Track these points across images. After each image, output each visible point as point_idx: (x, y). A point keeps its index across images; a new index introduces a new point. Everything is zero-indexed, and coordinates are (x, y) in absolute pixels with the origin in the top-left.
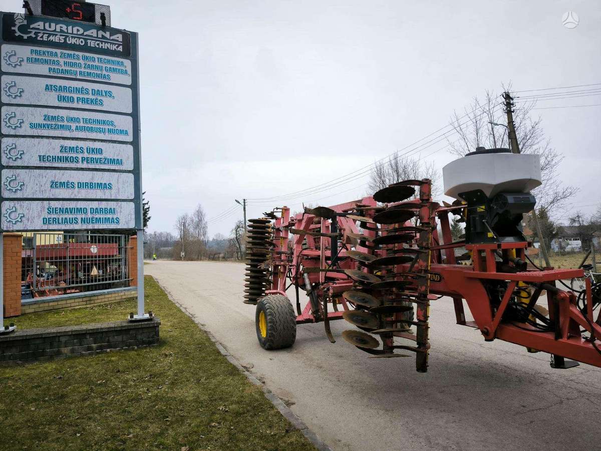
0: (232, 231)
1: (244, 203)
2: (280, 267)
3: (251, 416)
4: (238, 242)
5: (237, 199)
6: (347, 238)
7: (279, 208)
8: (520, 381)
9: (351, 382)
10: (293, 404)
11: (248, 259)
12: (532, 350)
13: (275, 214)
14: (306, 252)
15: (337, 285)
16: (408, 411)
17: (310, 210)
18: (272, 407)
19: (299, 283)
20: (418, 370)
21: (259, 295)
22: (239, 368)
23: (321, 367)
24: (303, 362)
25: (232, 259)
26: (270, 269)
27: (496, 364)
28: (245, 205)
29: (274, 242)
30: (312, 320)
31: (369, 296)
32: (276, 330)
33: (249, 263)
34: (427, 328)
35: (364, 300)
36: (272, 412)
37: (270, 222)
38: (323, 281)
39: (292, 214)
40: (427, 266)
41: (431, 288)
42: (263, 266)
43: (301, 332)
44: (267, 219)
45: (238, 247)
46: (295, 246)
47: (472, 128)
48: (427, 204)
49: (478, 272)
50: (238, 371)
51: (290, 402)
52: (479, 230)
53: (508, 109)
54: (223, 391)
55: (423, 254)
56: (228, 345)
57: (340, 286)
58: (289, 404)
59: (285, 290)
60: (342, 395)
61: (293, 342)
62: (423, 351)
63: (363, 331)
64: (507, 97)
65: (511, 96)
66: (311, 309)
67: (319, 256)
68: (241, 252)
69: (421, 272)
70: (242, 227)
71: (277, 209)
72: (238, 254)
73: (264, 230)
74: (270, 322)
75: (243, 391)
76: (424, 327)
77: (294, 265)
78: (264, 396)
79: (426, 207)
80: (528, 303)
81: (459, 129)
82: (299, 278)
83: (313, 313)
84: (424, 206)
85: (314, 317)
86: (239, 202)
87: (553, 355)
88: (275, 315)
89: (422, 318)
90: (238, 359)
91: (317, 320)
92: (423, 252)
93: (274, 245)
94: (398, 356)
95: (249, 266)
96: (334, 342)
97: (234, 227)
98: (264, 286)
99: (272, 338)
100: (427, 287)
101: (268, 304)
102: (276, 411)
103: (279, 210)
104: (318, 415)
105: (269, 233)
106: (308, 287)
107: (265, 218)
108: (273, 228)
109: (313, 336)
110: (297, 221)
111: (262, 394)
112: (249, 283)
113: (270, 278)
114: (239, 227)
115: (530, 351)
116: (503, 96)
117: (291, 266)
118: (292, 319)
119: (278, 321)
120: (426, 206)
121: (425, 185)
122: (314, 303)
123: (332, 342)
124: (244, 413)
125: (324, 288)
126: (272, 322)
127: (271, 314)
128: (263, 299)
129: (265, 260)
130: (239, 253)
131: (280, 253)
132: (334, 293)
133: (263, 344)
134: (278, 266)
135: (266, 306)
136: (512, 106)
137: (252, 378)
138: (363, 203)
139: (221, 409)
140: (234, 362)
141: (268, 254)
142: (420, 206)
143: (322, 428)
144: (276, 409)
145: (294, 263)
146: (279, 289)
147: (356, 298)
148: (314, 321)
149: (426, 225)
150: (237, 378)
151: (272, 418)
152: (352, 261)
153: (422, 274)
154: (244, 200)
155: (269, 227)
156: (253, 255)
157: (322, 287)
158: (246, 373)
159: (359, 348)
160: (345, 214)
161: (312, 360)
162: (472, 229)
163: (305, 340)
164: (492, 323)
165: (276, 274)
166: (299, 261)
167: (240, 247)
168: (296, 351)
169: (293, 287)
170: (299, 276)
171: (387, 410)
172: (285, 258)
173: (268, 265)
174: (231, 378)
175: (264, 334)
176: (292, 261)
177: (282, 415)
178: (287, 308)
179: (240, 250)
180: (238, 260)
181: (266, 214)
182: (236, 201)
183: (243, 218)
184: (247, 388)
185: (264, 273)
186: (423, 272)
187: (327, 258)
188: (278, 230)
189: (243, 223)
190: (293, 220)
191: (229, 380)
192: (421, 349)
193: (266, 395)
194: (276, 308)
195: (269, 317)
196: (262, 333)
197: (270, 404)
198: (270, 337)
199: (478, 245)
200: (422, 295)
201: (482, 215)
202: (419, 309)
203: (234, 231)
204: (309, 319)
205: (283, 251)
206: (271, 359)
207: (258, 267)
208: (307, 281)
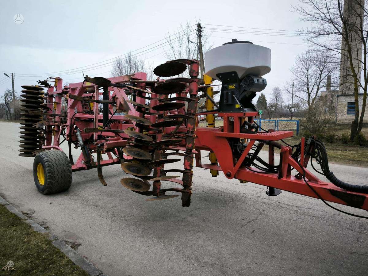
0: (1, 98)
1: (12, 76)
2: (53, 127)
3: (41, 271)
4: (7, 106)
5: (5, 73)
6: (119, 105)
7: (52, 78)
8: (233, 201)
9: (124, 217)
10: (80, 245)
11: (22, 119)
12: (244, 182)
13: (48, 82)
14: (78, 115)
15: (111, 142)
16: (174, 236)
17: (90, 78)
18: (62, 256)
19: (72, 139)
20: (183, 205)
21: (34, 149)
22: (20, 216)
23: (97, 206)
24: (81, 203)
25: (3, 119)
26: (44, 128)
27: (214, 190)
28: (13, 78)
29: (47, 106)
30: (85, 168)
31: (141, 151)
32: (54, 179)
33: (24, 123)
34: (192, 174)
35: (139, 154)
36: (63, 262)
37: (43, 89)
38: (97, 138)
39: (65, 83)
40: (194, 129)
41: (196, 145)
42: (37, 126)
43: (75, 177)
44: (40, 86)
45: (8, 110)
46: (69, 110)
47: (177, 44)
48: (196, 80)
49: (227, 133)
50: (20, 220)
51: (76, 243)
52: (230, 102)
53: (200, 34)
54: (6, 246)
55: (191, 119)
56: (7, 194)
57: (113, 143)
58: (75, 246)
59: (59, 144)
60: (120, 230)
61: (69, 186)
62: (188, 191)
63: (136, 178)
64: (199, 26)
65: (201, 26)
66: (84, 159)
67: (93, 119)
68: (10, 114)
69: (189, 133)
70: (11, 95)
71: (51, 78)
72: (7, 116)
73: (37, 96)
74: (49, 173)
75: (28, 242)
76: (190, 174)
77: (68, 126)
78: (51, 244)
79: (195, 83)
80: (253, 153)
81: (170, 42)
82: (72, 136)
83: (85, 163)
84: (194, 81)
85: (86, 166)
86: (7, 76)
87: (268, 187)
88: (53, 167)
89: (188, 168)
90: (17, 207)
91: (89, 167)
92: (191, 118)
93: (48, 109)
94: (169, 197)
95: (24, 126)
96: (106, 185)
97: (3, 94)
98: (38, 142)
99: (51, 186)
100: (193, 144)
101: (46, 158)
102: (66, 259)
103: (52, 80)
104: (104, 253)
105: (42, 98)
106: (81, 143)
107: (38, 86)
108: (46, 95)
109: (84, 179)
110: (70, 89)
111: (49, 243)
112: (24, 139)
113: (44, 136)
114: (7, 95)
115: (242, 182)
116: (197, 25)
117: (65, 126)
118: (68, 169)
119: (56, 170)
120: (195, 81)
121: (195, 65)
122: (86, 155)
123: (104, 185)
124: (33, 269)
125: (97, 144)
126: (50, 172)
127: (50, 166)
128: (41, 154)
129: (39, 121)
130: (9, 115)
131: (55, 116)
132: (108, 148)
133: (42, 190)
134: (52, 125)
135: (44, 159)
136: (201, 32)
137: (36, 227)
138: (135, 77)
139: (5, 269)
140: (14, 211)
141: (41, 116)
142: (191, 81)
143: (111, 265)
144: (66, 257)
145: (68, 123)
146: (52, 144)
147: (132, 153)
148: (86, 168)
149: (194, 97)
150: (19, 228)
151: (64, 268)
152: (119, 123)
153: (190, 134)
154: (12, 74)
155: (42, 94)
156: (26, 116)
157: (96, 143)
158: (29, 221)
159: (134, 191)
160: (118, 85)
161: (88, 201)
162: (225, 101)
163: (79, 184)
164: (234, 168)
165: (49, 132)
166: (73, 122)
167: (9, 110)
168: (72, 194)
169: (66, 142)
170: (72, 134)
171: (159, 238)
172: (59, 120)
173: (42, 125)
174: (14, 228)
175: (42, 182)
176: (66, 122)
177: (73, 263)
178: (64, 160)
179: (10, 112)
180: (8, 120)
181: (40, 82)
182: (4, 74)
183: (12, 89)
184: (32, 239)
185: (38, 131)
186: (190, 133)
187: (100, 121)
188: (52, 96)
189: (12, 92)
190: (66, 89)
191: (12, 231)
192: (186, 190)
193: (54, 244)
194: (54, 160)
195: (47, 169)
196: (40, 182)
197: (60, 252)
198: (48, 184)
199: (228, 114)
200: (189, 151)
201: (233, 92)
202: (186, 161)
203: (3, 98)
204: (82, 167)
205: (56, 113)
206: (50, 203)
207: (33, 126)
208: (80, 138)
